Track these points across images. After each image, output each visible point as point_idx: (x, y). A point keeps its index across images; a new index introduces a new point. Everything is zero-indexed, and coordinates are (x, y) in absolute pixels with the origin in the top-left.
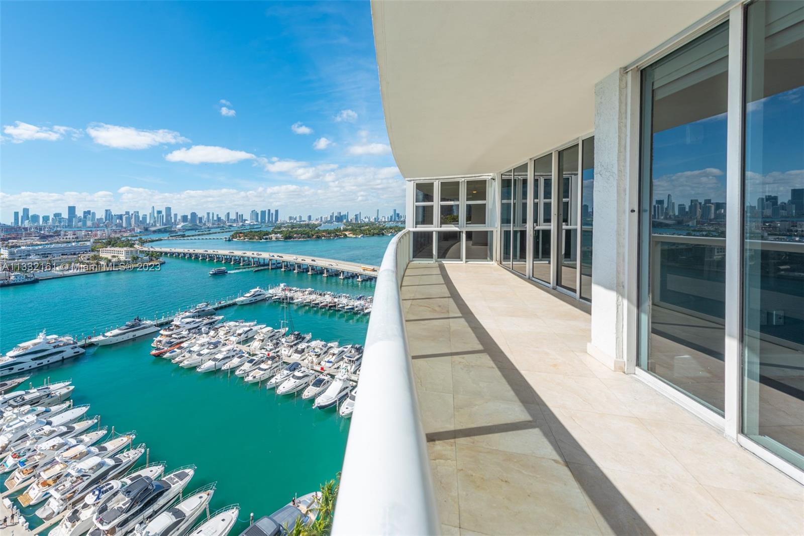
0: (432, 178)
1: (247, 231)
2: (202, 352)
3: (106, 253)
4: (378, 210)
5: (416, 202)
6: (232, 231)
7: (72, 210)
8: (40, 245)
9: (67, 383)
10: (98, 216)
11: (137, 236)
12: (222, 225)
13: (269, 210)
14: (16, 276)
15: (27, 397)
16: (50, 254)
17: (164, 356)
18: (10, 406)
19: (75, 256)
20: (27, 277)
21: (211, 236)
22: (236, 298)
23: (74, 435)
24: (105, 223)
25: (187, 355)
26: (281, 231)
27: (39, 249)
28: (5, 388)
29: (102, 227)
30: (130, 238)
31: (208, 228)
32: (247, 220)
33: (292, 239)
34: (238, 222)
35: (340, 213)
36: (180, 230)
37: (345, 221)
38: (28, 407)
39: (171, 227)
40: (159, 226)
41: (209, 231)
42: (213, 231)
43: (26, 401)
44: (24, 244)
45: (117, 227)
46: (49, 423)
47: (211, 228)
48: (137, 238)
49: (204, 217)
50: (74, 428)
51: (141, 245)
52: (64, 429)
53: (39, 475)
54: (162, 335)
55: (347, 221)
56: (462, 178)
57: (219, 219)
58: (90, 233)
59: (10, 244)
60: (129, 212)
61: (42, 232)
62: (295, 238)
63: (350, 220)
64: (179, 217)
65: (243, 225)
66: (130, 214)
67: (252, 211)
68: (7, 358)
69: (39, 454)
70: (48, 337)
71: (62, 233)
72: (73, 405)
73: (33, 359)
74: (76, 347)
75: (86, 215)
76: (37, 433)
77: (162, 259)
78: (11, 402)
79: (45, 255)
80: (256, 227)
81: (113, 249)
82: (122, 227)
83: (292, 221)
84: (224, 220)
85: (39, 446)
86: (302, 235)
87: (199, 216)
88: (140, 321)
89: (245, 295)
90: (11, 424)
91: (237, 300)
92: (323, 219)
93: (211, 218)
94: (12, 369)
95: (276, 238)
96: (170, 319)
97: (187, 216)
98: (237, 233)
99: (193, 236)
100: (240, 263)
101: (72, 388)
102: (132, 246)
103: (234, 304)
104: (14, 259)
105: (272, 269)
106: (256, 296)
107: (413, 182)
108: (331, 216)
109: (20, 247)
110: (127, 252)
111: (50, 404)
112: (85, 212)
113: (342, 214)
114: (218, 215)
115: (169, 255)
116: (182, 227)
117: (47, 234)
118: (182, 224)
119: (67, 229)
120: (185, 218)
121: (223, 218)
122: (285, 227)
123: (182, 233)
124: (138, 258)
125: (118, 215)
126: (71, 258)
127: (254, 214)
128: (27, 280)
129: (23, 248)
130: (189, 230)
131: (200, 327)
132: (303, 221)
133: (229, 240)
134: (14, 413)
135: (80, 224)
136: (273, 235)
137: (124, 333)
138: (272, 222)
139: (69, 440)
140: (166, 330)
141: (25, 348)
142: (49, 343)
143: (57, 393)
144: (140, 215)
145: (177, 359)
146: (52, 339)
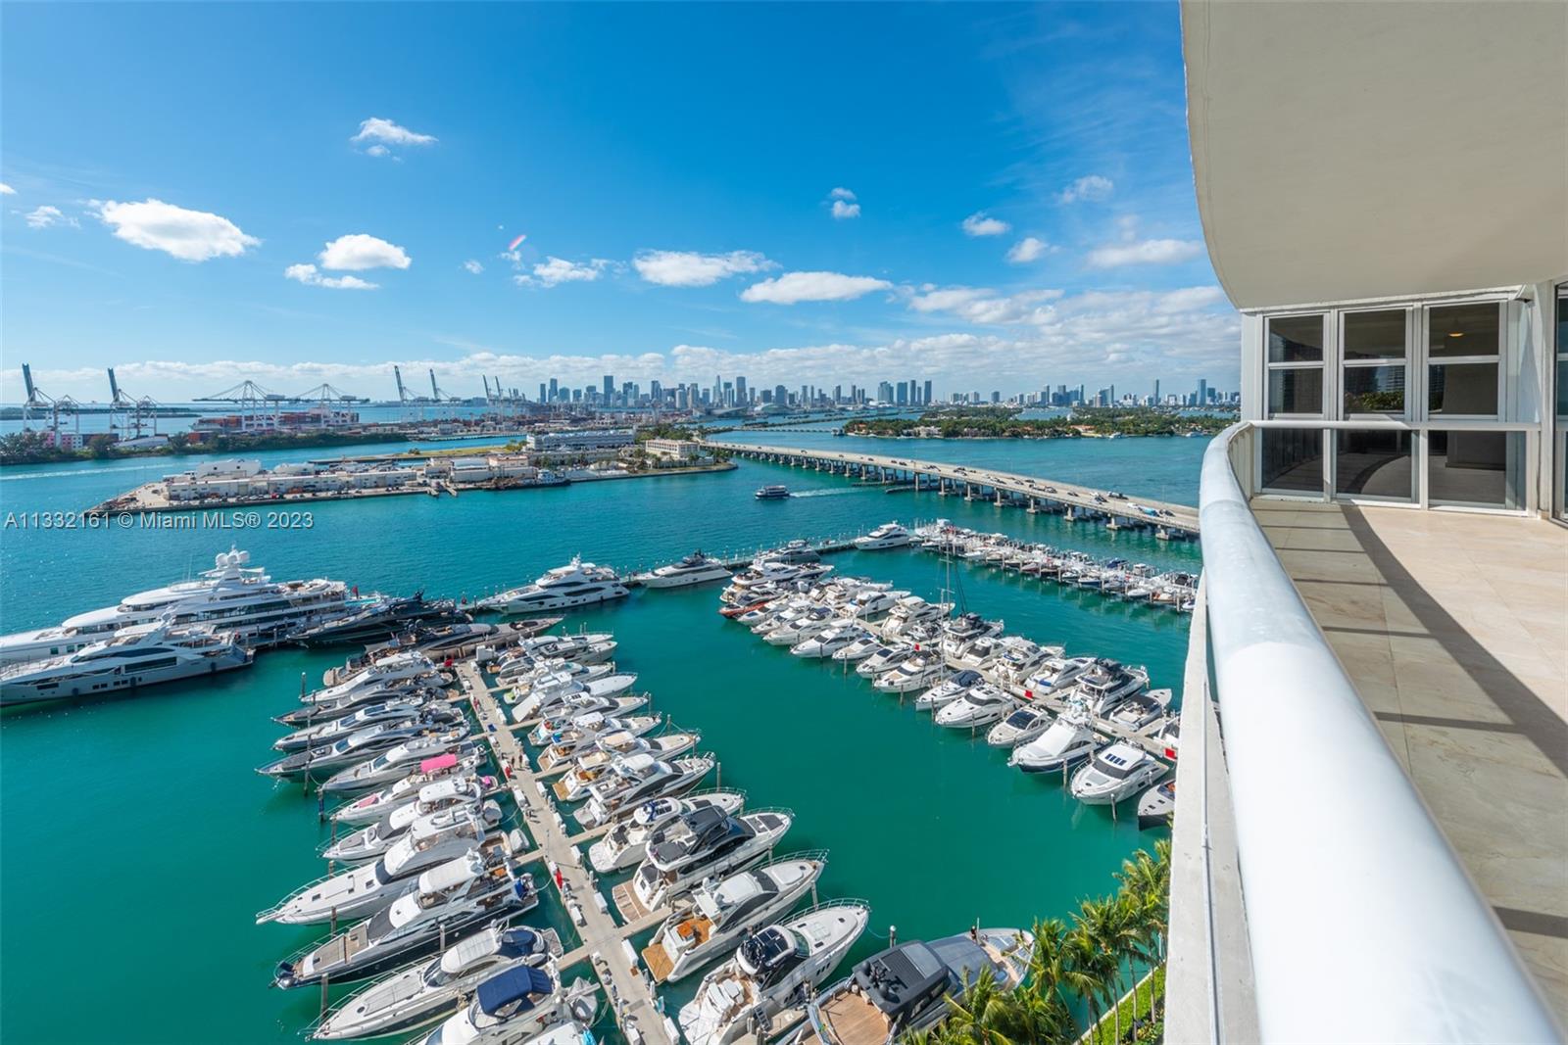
0: (1319, 305)
1: (873, 419)
2: (798, 623)
3: (655, 448)
4: (1158, 382)
5: (1270, 361)
6: (846, 419)
7: (609, 380)
8: (572, 431)
9: (609, 636)
10: (642, 392)
11: (695, 423)
12: (828, 408)
13: (914, 383)
14: (544, 474)
15: (561, 647)
16: (583, 445)
17: (740, 619)
18: (542, 654)
19: (614, 450)
20: (557, 477)
21: (810, 427)
22: (855, 537)
23: (619, 714)
24: (652, 402)
25: (775, 624)
26: (938, 422)
27: (570, 438)
28: (536, 628)
29: (648, 407)
30: (685, 426)
31: (805, 412)
32: (871, 400)
33: (960, 437)
34: (856, 403)
35: (1064, 387)
36: (759, 414)
37: (1075, 403)
38: (561, 661)
39: (745, 410)
40: (727, 408)
41: (807, 417)
42: (812, 417)
43: (558, 651)
44: (554, 429)
45: (667, 408)
46: (587, 690)
47: (809, 413)
48: (696, 426)
49: (797, 393)
50: (617, 704)
51: (702, 438)
52: (606, 703)
53: (577, 762)
54: (735, 584)
55: (1082, 403)
56: (1413, 300)
57: (823, 397)
58: (632, 416)
59: (537, 429)
60: (683, 386)
61: (573, 413)
62: (967, 434)
63: (1087, 402)
64: (758, 394)
65: (864, 408)
66: (686, 389)
67: (882, 384)
68: (537, 587)
69: (576, 731)
70: (583, 565)
71: (598, 415)
72: (616, 671)
73: (567, 595)
74: (617, 585)
75: (627, 388)
76: (572, 701)
77: (732, 462)
78: (542, 649)
79: (577, 447)
80: (888, 412)
81: (662, 441)
82: (675, 407)
83: (960, 402)
84: (832, 398)
85: (576, 719)
86: (980, 429)
87: (790, 392)
88: (703, 557)
89: (872, 534)
90: (543, 680)
92: (1026, 399)
93: (809, 395)
94: (542, 603)
95: (928, 434)
96: (748, 560)
97: (770, 392)
98: (855, 423)
99: (780, 425)
100: (861, 476)
101: (614, 644)
102: (689, 437)
103: (852, 548)
104: (542, 451)
105: (920, 490)
106: (891, 537)
107: (1260, 317)
108: (1043, 394)
109: (547, 433)
110: (682, 447)
111: (587, 662)
112: (625, 385)
113: (1068, 390)
114: (820, 391)
115: (743, 455)
116: (763, 409)
117: (579, 416)
118: (763, 405)
119: (603, 410)
120: (766, 395)
121: (830, 395)
122: (944, 414)
123: (763, 420)
124: (698, 457)
125: (668, 389)
126: (609, 453)
127: (885, 388)
128: (556, 481)
129: (551, 435)
130: (774, 415)
131: (794, 581)
132: (983, 403)
133: (841, 435)
134: (546, 666)
135: (619, 403)
136: (922, 427)
137: (681, 574)
138: (919, 404)
139: (613, 720)
140: (740, 576)
141: (557, 577)
142: (584, 573)
143: (596, 648)
144: (700, 390)
145: (759, 627)
146: (588, 568)
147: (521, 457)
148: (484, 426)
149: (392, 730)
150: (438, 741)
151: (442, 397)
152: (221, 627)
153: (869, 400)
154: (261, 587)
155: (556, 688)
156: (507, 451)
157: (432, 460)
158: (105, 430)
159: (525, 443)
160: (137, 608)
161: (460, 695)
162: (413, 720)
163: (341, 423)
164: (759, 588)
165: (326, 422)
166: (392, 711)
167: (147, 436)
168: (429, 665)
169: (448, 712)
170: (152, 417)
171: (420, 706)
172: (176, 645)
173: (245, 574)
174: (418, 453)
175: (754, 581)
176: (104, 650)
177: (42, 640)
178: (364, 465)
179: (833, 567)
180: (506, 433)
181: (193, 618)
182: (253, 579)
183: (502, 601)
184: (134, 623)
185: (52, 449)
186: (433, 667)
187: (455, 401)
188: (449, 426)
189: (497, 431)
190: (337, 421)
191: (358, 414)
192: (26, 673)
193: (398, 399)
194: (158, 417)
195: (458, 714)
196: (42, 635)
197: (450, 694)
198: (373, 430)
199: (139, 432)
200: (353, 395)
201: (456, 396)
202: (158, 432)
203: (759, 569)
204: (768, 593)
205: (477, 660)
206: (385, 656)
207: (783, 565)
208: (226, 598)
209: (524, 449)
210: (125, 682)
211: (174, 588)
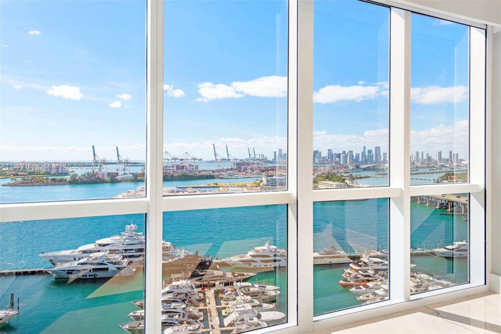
1: (462, 172)
3: (323, 185)
6: (444, 172)
9: (277, 288)
10: (323, 155)
12: (432, 165)
15: (252, 289)
17: (351, 290)
18: (242, 292)
22: (436, 248)
24: (328, 161)
25: (371, 296)
27: (282, 179)
28: (243, 277)
29: (325, 164)
30: (343, 174)
31: (417, 167)
38: (249, 298)
39: (380, 166)
41: (417, 170)
42: (420, 171)
43: (250, 292)
45: (335, 164)
46: (259, 316)
47: (420, 168)
48: (349, 174)
49: (413, 156)
54: (352, 268)
57: (429, 158)
58: (316, 168)
59: (269, 174)
60: (345, 151)
66: (346, 153)
68: (248, 255)
70: (271, 247)
72: (277, 309)
73: (262, 261)
75: (315, 153)
76: (249, 321)
78: (243, 288)
82: (340, 164)
84: (435, 159)
88: (335, 249)
89: (447, 247)
90: (238, 306)
91: (435, 250)
93: (420, 157)
94: (250, 264)
100: (447, 208)
101: (279, 292)
102: (343, 181)
103: (433, 254)
106: (462, 250)
109: (273, 176)
114: (428, 154)
121: (435, 157)
125: (337, 154)
134: (242, 299)
137: (322, 258)
140: (355, 264)
141: (258, 251)
142: (271, 251)
143: (269, 293)
144: (354, 154)
145: (361, 297)
146: (273, 249)
147: (258, 188)
148: (246, 172)
149: (170, 318)
150: (186, 328)
151: (231, 158)
152: (124, 257)
153: (461, 160)
154: (141, 241)
155: (245, 312)
156: (254, 185)
157: (220, 187)
158: (115, 171)
159: (261, 181)
160: (100, 245)
161: (204, 306)
162: (180, 315)
163: (191, 170)
164: (364, 272)
165: (186, 169)
166: (173, 308)
167: (127, 174)
168: (193, 288)
169: (196, 314)
170: (129, 166)
171: (184, 308)
172: (108, 263)
173: (136, 235)
174: (217, 184)
175: (363, 268)
176: (87, 261)
177: (72, 254)
178: (195, 189)
179: (415, 265)
180: (256, 176)
181: (117, 252)
182: (139, 237)
183: (232, 260)
184: (99, 251)
185: (98, 178)
186: (196, 289)
187: (236, 160)
188: (231, 172)
189: (252, 175)
190: (190, 169)
191: (198, 166)
192: (64, 266)
193: (214, 159)
194: (131, 166)
195: (201, 316)
196: (73, 252)
197: (200, 305)
198: (202, 173)
199: (125, 172)
200: (196, 157)
201: (236, 157)
202: (131, 172)
203: (366, 261)
204: (369, 276)
205: (215, 289)
206: (179, 281)
207: (381, 260)
208: (129, 245)
209: (261, 184)
210: (92, 275)
211: (112, 238)
